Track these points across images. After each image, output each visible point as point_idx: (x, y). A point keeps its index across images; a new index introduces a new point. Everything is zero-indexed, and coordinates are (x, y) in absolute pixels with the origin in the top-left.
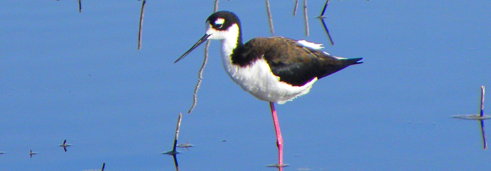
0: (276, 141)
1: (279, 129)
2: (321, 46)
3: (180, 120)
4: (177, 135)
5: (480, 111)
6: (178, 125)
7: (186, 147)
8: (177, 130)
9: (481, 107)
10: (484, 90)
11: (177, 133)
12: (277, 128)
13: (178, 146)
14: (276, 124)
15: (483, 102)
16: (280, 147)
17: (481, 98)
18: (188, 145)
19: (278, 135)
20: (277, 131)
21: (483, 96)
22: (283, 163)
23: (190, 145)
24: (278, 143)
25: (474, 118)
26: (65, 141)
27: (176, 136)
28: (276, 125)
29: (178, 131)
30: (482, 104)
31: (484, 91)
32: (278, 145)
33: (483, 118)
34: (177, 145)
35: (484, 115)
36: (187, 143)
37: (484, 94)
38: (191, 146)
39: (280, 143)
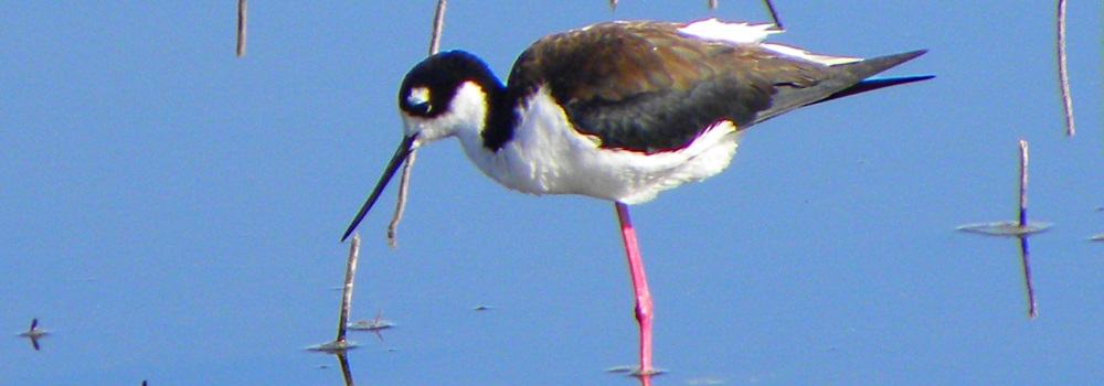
0: (634, 306)
1: (641, 272)
2: (769, 29)
3: (356, 254)
4: (349, 295)
5: (1018, 214)
6: (349, 269)
7: (373, 329)
8: (348, 281)
9: (1021, 201)
10: (1025, 150)
11: (346, 290)
12: (635, 270)
13: (351, 329)
14: (633, 257)
15: (1025, 186)
16: (645, 322)
17: (1019, 174)
18: (377, 326)
19: (639, 289)
20: (637, 279)
21: (1025, 169)
22: (653, 364)
23: (385, 323)
24: (638, 310)
25: (1005, 231)
26: (35, 324)
27: (345, 298)
28: (633, 261)
29: (350, 285)
30: (1022, 191)
31: (1026, 155)
32: (639, 317)
33: (1025, 230)
34: (349, 325)
35: (1028, 222)
36: (377, 318)
37: (1026, 164)
38: (387, 327)
39: (644, 311)
